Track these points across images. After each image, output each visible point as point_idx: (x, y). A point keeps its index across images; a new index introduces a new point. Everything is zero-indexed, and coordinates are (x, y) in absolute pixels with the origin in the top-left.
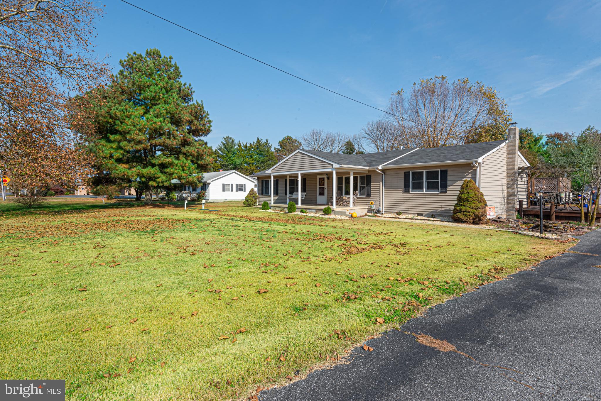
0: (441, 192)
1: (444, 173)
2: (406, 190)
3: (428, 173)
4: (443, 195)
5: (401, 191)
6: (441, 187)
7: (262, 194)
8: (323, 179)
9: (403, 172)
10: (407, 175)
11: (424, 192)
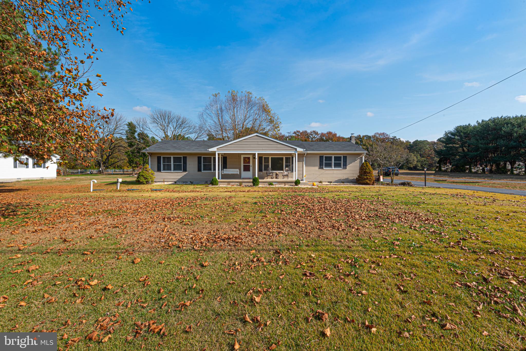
0: (343, 169)
1: (345, 158)
2: (321, 167)
3: (335, 157)
4: (344, 171)
5: (317, 168)
6: (343, 165)
7: (159, 170)
8: (249, 158)
9: (319, 156)
10: (321, 158)
11: (333, 169)
